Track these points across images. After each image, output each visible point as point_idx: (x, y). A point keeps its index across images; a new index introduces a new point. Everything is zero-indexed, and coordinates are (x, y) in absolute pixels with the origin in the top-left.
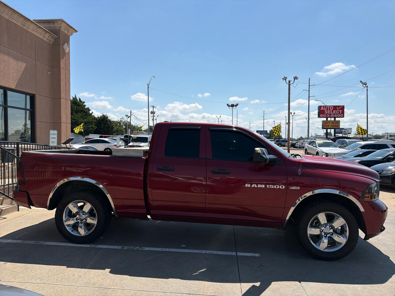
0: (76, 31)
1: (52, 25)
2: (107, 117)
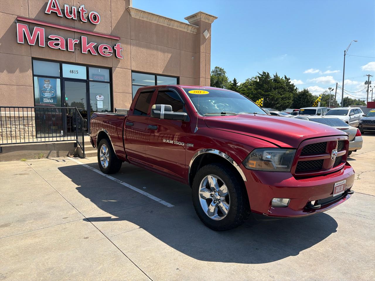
0: (216, 18)
1: (195, 19)
2: (308, 92)
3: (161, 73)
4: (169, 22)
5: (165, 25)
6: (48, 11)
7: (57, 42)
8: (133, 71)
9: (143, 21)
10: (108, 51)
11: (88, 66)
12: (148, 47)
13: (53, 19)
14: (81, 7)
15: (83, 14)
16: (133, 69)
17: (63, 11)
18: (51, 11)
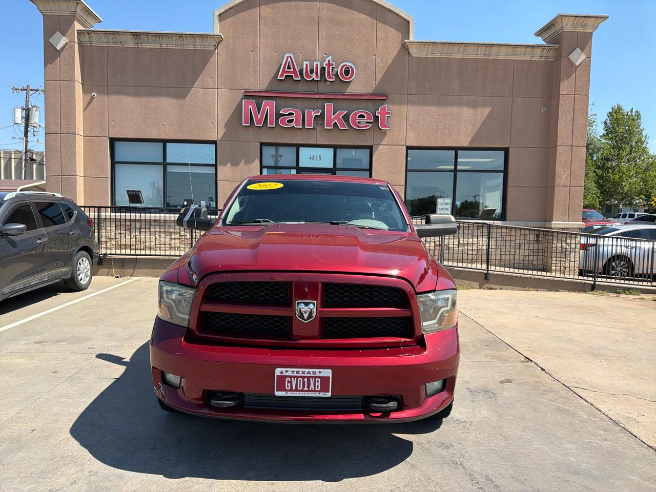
0: (605, 18)
1: (553, 30)
3: (465, 145)
4: (488, 50)
5: (480, 57)
6: (282, 75)
7: (290, 118)
8: (408, 148)
9: (434, 60)
10: (365, 120)
11: (335, 148)
12: (440, 103)
13: (287, 86)
14: (327, 60)
15: (329, 69)
16: (409, 145)
17: (301, 71)
18: (285, 75)
